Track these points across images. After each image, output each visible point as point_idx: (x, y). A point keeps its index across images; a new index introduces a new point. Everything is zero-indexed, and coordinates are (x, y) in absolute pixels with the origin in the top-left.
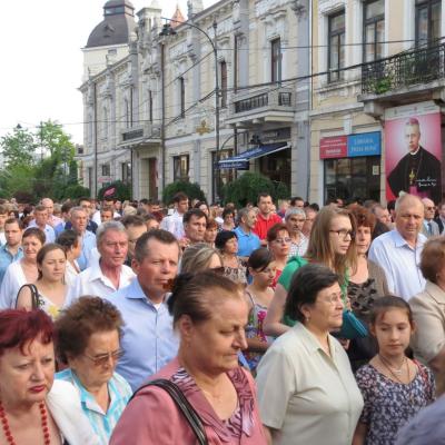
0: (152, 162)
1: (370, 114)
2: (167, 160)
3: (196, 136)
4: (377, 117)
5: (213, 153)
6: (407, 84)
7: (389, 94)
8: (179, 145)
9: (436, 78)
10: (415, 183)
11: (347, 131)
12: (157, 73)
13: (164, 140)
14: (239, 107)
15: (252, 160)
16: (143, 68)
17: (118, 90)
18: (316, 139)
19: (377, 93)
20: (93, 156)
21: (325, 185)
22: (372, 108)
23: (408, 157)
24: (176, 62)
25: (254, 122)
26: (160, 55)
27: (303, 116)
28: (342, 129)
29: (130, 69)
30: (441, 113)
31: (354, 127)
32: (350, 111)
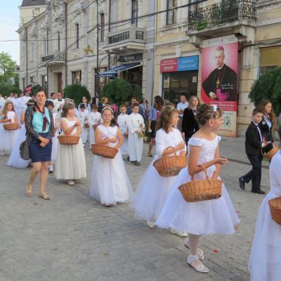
0: (59, 75)
1: (193, 44)
2: (68, 74)
3: (85, 59)
4: (197, 46)
5: (95, 69)
6: (218, 23)
7: (206, 30)
8: (75, 65)
9: (237, 19)
10: (220, 87)
11: (178, 55)
12: (63, 21)
13: (66, 61)
14: (111, 40)
15: (119, 72)
16: (54, 18)
17: (39, 32)
18: (158, 60)
19: (198, 30)
20: (26, 72)
21: (163, 89)
22: (194, 39)
23: (216, 71)
24: (74, 14)
25: (121, 49)
26: (64, 9)
27: (150, 46)
28: (174, 54)
29: (46, 18)
30: (239, 42)
31: (182, 53)
32: (180, 43)
